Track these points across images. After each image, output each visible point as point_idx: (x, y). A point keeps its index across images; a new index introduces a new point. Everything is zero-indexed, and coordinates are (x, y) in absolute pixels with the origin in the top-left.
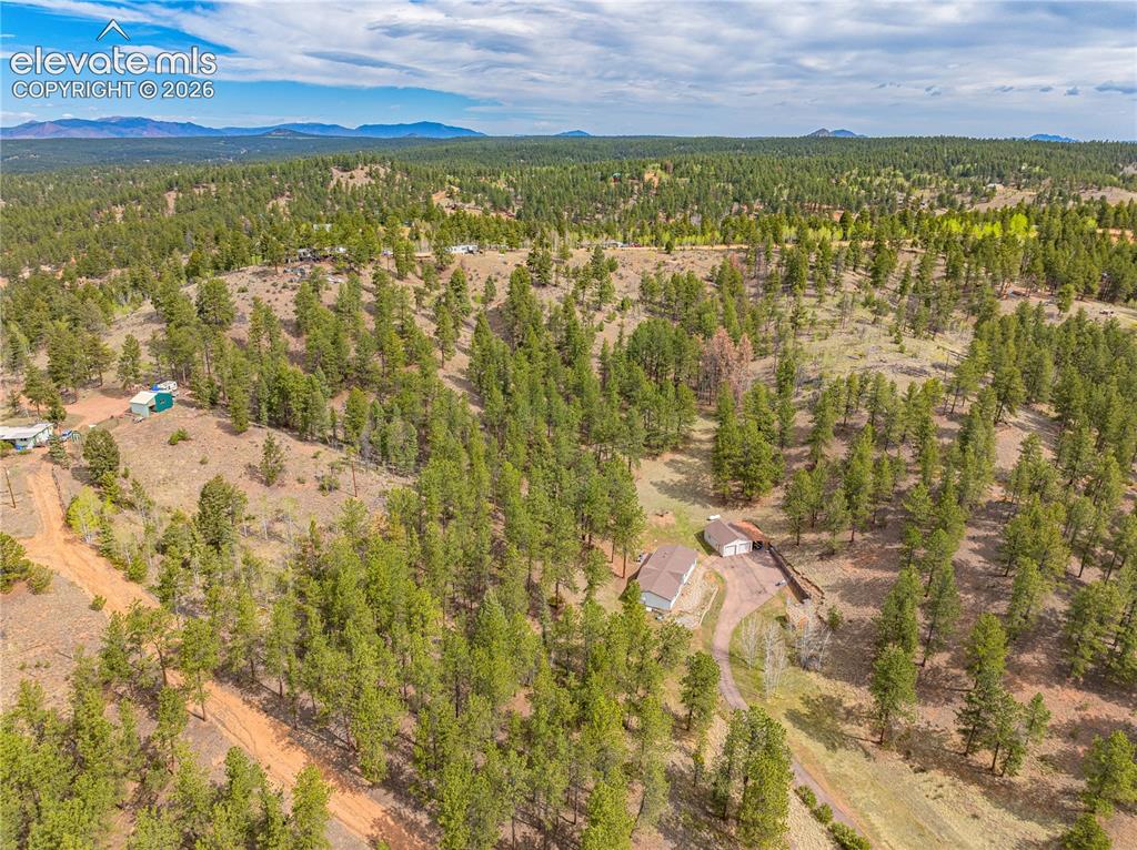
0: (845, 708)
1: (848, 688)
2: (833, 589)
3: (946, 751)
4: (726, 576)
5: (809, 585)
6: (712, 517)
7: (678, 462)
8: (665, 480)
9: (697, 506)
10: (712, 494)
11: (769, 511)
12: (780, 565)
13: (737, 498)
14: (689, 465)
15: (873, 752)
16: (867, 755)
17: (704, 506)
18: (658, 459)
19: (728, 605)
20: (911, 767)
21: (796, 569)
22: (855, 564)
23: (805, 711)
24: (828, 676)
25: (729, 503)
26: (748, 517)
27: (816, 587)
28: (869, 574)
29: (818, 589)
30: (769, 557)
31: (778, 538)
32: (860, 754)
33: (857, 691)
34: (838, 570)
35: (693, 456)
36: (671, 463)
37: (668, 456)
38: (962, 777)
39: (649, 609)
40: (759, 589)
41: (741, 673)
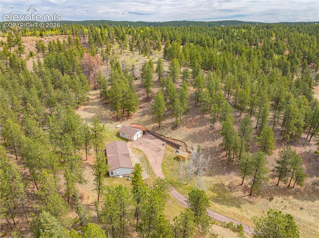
0: (227, 186)
1: (221, 177)
2: (187, 139)
3: (271, 187)
4: (141, 149)
5: (176, 141)
6: (118, 126)
7: (88, 109)
8: (87, 117)
9: (108, 124)
10: (111, 117)
11: (138, 118)
12: (158, 137)
13: (122, 117)
14: (93, 109)
15: (251, 200)
16: (251, 203)
17: (111, 123)
18: (79, 109)
19: (151, 161)
20: (267, 199)
21: (166, 136)
22: (188, 128)
23: (216, 195)
24: (210, 175)
25: (121, 119)
26: (132, 122)
27: (179, 141)
28: (197, 130)
29: (181, 141)
30: (151, 135)
31: (150, 127)
32: (248, 204)
33: (225, 177)
34: (184, 132)
35: (93, 105)
36: (85, 110)
37: (82, 107)
38: (285, 195)
39: (121, 177)
40: (158, 149)
41: (181, 189)
